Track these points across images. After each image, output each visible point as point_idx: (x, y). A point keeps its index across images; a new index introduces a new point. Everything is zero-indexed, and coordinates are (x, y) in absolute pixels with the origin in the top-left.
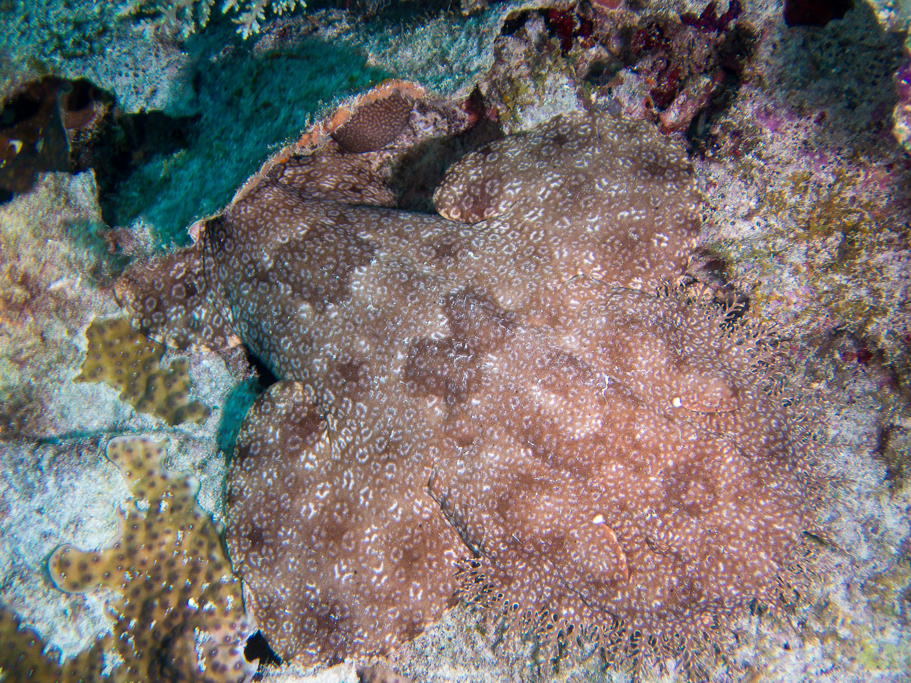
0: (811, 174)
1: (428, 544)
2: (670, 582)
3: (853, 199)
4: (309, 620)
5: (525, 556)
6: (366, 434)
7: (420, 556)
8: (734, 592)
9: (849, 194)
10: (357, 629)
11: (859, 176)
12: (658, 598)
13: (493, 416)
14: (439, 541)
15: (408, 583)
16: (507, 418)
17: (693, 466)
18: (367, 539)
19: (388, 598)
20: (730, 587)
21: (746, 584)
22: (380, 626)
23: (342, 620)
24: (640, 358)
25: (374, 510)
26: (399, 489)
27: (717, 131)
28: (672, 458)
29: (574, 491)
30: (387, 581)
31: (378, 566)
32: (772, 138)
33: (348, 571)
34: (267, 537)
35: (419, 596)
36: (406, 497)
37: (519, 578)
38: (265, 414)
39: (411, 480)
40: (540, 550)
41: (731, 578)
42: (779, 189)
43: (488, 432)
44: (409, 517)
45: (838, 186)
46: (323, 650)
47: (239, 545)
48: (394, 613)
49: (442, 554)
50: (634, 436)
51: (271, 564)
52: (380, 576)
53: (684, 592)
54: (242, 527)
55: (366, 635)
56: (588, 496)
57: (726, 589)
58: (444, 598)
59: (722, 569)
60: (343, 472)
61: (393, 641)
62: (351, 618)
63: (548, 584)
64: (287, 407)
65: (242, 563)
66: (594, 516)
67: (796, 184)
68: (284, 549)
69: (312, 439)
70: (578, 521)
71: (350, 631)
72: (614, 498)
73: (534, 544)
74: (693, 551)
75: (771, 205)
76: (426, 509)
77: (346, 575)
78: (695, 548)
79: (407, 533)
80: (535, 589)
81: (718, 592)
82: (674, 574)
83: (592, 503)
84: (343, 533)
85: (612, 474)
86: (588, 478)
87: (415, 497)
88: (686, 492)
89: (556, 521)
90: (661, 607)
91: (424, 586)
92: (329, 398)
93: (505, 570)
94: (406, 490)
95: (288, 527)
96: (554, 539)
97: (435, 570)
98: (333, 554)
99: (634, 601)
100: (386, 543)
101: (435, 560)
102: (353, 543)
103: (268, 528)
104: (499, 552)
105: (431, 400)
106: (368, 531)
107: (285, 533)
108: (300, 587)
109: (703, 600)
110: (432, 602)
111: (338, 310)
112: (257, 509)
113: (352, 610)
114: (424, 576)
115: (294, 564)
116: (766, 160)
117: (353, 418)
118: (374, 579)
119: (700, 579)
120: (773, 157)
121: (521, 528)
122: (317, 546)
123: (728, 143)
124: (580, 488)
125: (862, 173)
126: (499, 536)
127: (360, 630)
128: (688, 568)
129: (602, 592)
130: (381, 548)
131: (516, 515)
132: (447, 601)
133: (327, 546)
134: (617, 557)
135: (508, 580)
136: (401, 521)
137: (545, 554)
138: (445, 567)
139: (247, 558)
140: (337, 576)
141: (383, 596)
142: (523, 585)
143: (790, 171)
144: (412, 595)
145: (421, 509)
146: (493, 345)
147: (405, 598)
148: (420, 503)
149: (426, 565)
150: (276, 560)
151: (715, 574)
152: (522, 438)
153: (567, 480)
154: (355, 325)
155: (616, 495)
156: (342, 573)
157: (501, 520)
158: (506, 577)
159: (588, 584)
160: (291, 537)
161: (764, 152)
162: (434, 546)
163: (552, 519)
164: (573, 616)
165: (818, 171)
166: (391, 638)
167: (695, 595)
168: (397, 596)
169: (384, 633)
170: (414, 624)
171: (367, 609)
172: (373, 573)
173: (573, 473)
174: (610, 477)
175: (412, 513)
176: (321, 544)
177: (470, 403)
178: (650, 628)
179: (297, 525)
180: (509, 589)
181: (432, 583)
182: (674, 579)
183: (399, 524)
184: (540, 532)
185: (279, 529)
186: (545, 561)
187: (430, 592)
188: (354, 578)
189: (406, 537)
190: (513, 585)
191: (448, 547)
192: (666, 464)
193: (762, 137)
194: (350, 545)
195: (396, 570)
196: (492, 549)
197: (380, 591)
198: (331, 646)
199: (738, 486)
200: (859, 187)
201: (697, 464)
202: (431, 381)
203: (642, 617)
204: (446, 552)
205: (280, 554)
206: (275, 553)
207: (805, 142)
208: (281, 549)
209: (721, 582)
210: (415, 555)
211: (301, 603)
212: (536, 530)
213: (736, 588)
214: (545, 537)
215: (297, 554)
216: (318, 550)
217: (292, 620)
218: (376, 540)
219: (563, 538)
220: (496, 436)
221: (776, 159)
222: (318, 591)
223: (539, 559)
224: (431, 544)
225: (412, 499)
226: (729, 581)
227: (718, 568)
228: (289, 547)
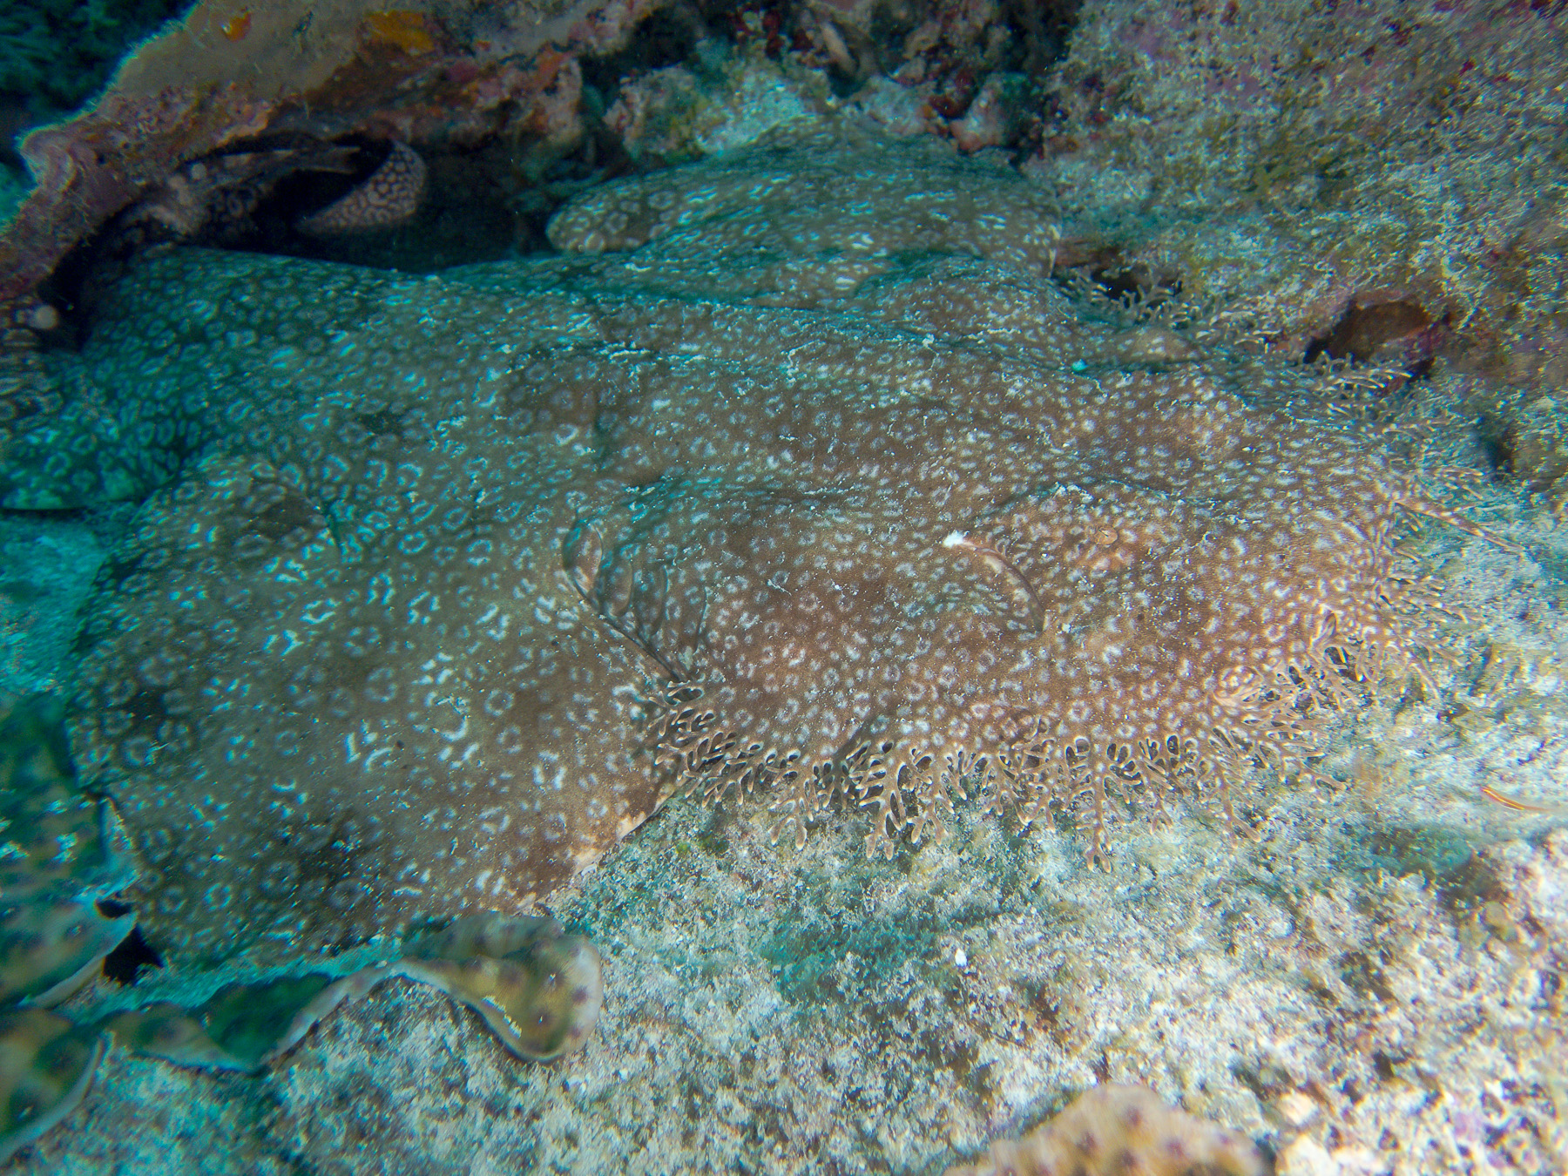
0: (1236, 117)
1: (574, 676)
2: (1135, 602)
3: (1321, 125)
4: (276, 867)
5: (802, 627)
6: (421, 512)
7: (556, 700)
8: (1279, 594)
9: (1310, 120)
10: (403, 863)
11: (1320, 87)
12: (1113, 639)
13: (702, 417)
14: (599, 668)
15: (529, 755)
16: (730, 412)
17: (1137, 422)
18: (428, 680)
19: (481, 788)
20: (1268, 585)
21: (1302, 569)
22: (462, 852)
23: (364, 850)
24: (991, 315)
25: (443, 629)
26: (502, 581)
27: (1057, 84)
28: (1090, 417)
29: (892, 497)
30: (476, 756)
31: (455, 727)
32: (1155, 70)
33: (379, 744)
34: (174, 702)
35: (558, 781)
36: (519, 595)
37: (794, 695)
38: (183, 503)
39: (527, 560)
40: (834, 609)
41: (1265, 563)
42: (1186, 154)
43: (693, 450)
44: (528, 630)
45: (1288, 116)
46: (315, 925)
47: (101, 726)
48: (496, 820)
49: (609, 695)
50: (1003, 394)
51: (181, 758)
52: (460, 746)
53: (1168, 615)
54: (111, 689)
55: (426, 877)
56: (925, 500)
57: (1259, 590)
58: (620, 787)
59: (1241, 550)
60: (369, 579)
61: (497, 890)
62: (389, 842)
63: (860, 686)
64: (236, 486)
65: (105, 765)
66: (945, 535)
67: (1215, 139)
68: (218, 722)
69: (297, 538)
70: (911, 546)
71: (384, 872)
72: (981, 490)
73: (821, 593)
74: (1170, 533)
75: (1179, 183)
76: (566, 614)
77: (377, 753)
78: (1174, 526)
79: (522, 659)
80: (832, 705)
81: (1244, 599)
82: (1139, 587)
83: (936, 511)
84: (367, 673)
85: (969, 447)
86: (919, 462)
87: (538, 593)
88: (1132, 464)
89: (862, 548)
90: (1124, 659)
91: (569, 760)
92: (336, 471)
93: (758, 682)
94: (517, 582)
95: (229, 677)
96: (863, 585)
97: (594, 726)
98: (342, 713)
99: (1060, 663)
100: (474, 684)
101: (592, 705)
102: (394, 687)
103: (181, 682)
104: (741, 634)
105: (566, 434)
106: (431, 665)
107: (221, 689)
108: (254, 797)
109: (1213, 625)
110: (590, 794)
111: (358, 341)
112: (151, 648)
113: (391, 823)
114: (569, 737)
115: (241, 748)
116: (1151, 114)
117: (391, 492)
118: (446, 753)
119: (1197, 582)
120: (1162, 107)
121: (787, 566)
122: (302, 702)
123: (1078, 104)
124: (904, 490)
125: (1324, 81)
126: (738, 596)
127: (412, 866)
128: (1166, 568)
129: (985, 661)
130: (463, 693)
131: (772, 543)
132: (626, 795)
133: (328, 699)
134: (1008, 598)
135: (768, 704)
136: (508, 639)
137: (846, 617)
138: (617, 720)
139: (120, 753)
140: (354, 756)
141: (469, 784)
142: (805, 706)
143: (1197, 122)
144: (540, 779)
145: (553, 614)
146: (688, 330)
147: (522, 786)
148: (551, 604)
149: (571, 716)
150: (195, 748)
151: (1229, 564)
152: (767, 437)
153: (874, 483)
154: (395, 352)
155: (984, 480)
156: (366, 750)
157: (741, 563)
158: (766, 698)
159: (950, 649)
160: (236, 696)
161: (1146, 100)
162: (589, 679)
163: (853, 545)
164: (928, 736)
165: (1246, 107)
166: (491, 881)
167: (1193, 616)
168: (502, 783)
169: (473, 869)
170: (547, 847)
171: (430, 817)
172: (444, 742)
173: (885, 462)
174: (965, 453)
175: (535, 622)
176: (313, 697)
177: (650, 410)
178: (1108, 723)
179: (254, 670)
180: (775, 724)
181: (588, 752)
182: (1139, 595)
183: (502, 645)
184: (830, 567)
185: (207, 681)
186: (849, 639)
187: (585, 771)
188: (394, 756)
189: (519, 668)
190: (781, 713)
191: (622, 679)
192: (1078, 429)
193: (1138, 72)
194: (386, 692)
195: (499, 730)
196: (724, 632)
197: (460, 775)
198: (336, 913)
199: (1237, 433)
200: (1325, 106)
201: (1143, 415)
202: (565, 399)
203: (1085, 695)
204: (617, 691)
205: (207, 733)
206: (195, 731)
207: (1213, 65)
208: (210, 723)
209: (1246, 578)
210: (546, 697)
211: (258, 830)
212: (821, 563)
213: (1282, 582)
214: (843, 578)
215: (251, 727)
216: (305, 711)
217: (232, 876)
218: (450, 680)
219: (881, 582)
220: (711, 451)
221: (1170, 110)
222: (304, 797)
223: (834, 630)
224: (582, 674)
225: (533, 597)
226: (1262, 571)
227: (1232, 551)
228: (232, 715)
